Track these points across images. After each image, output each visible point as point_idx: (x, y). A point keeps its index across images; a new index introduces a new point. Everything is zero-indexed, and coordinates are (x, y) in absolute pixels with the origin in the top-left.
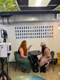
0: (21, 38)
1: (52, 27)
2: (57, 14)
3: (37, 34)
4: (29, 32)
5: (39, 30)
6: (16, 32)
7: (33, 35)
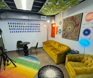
0: (15, 32)
1: (39, 25)
2: (41, 16)
3: (29, 29)
4: (20, 27)
5: (30, 26)
6: (10, 27)
7: (25, 29)
